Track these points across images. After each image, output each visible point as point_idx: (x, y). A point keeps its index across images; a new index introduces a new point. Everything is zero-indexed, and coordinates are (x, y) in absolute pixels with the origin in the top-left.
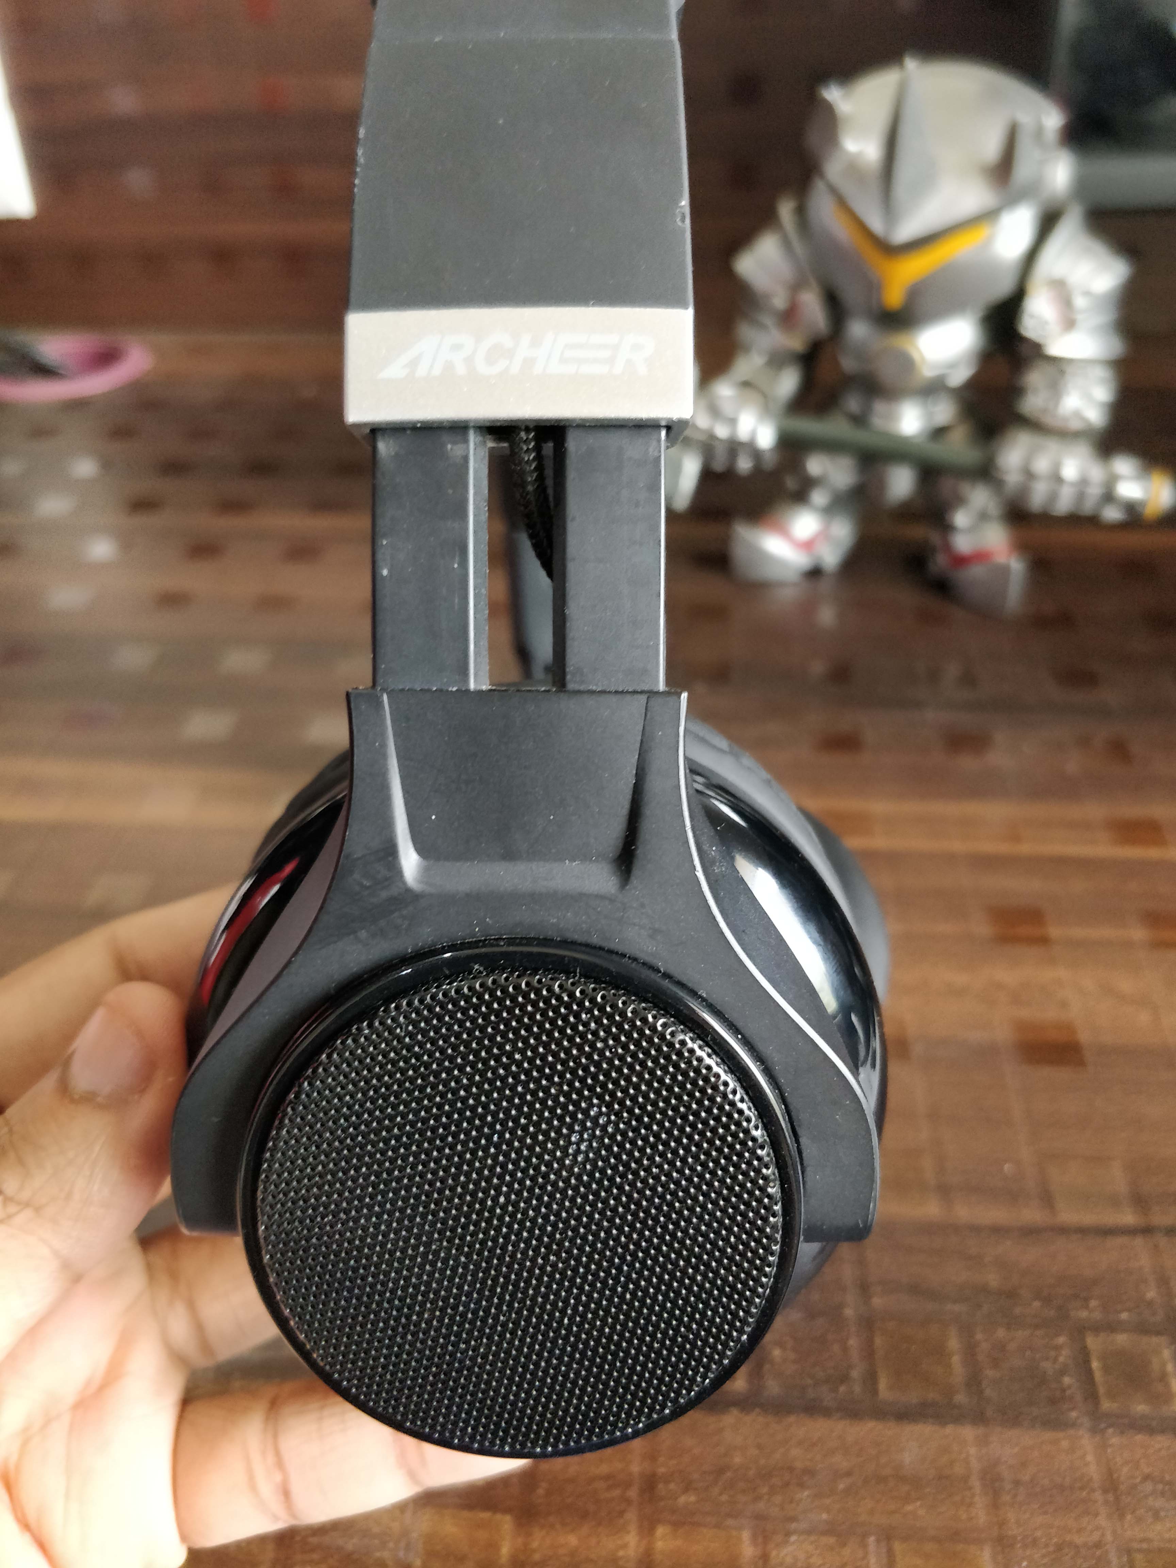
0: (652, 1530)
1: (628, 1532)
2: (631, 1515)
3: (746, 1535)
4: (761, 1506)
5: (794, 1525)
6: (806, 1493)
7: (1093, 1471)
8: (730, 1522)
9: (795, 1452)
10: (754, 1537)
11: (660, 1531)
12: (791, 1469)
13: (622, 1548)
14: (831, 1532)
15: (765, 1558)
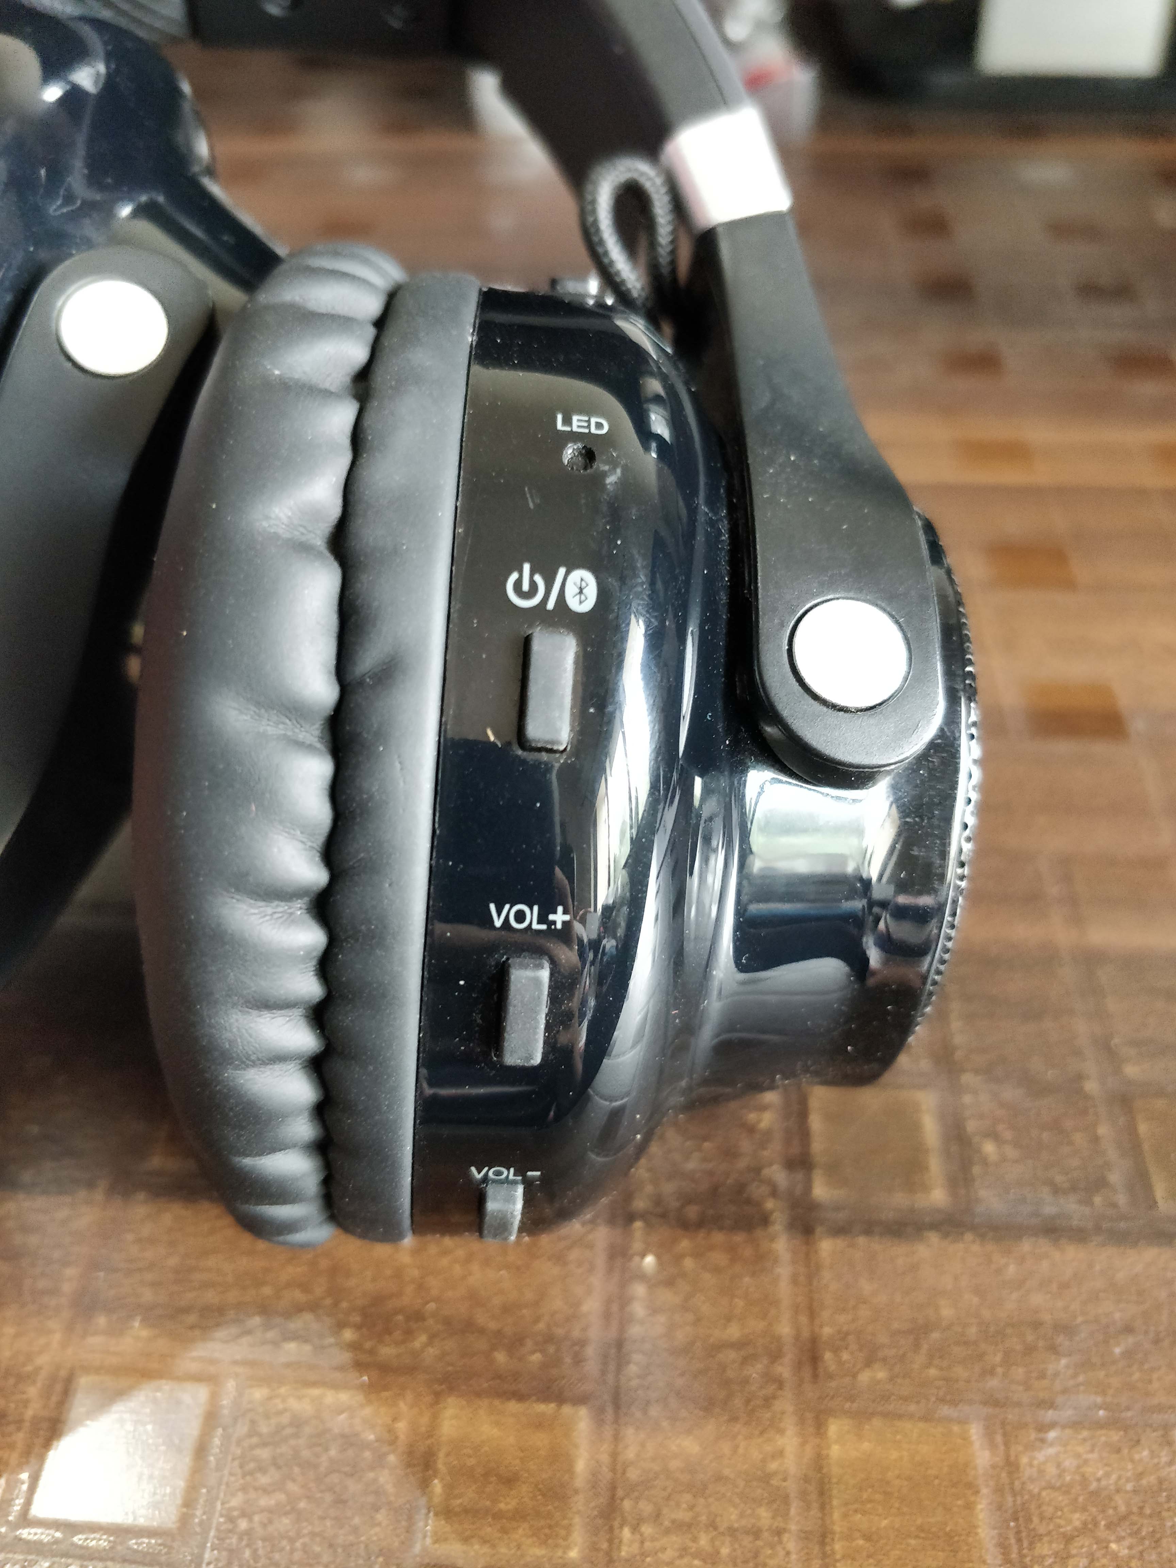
0: (820, 1427)
1: (781, 1432)
2: (785, 1404)
3: (975, 1431)
4: (993, 1383)
5: (1050, 1415)
6: (1064, 1362)
8: (946, 1410)
9: (1037, 1299)
10: (989, 1434)
11: (834, 1428)
12: (1037, 1325)
13: (773, 1457)
14: (1112, 1423)
15: (1011, 1466)
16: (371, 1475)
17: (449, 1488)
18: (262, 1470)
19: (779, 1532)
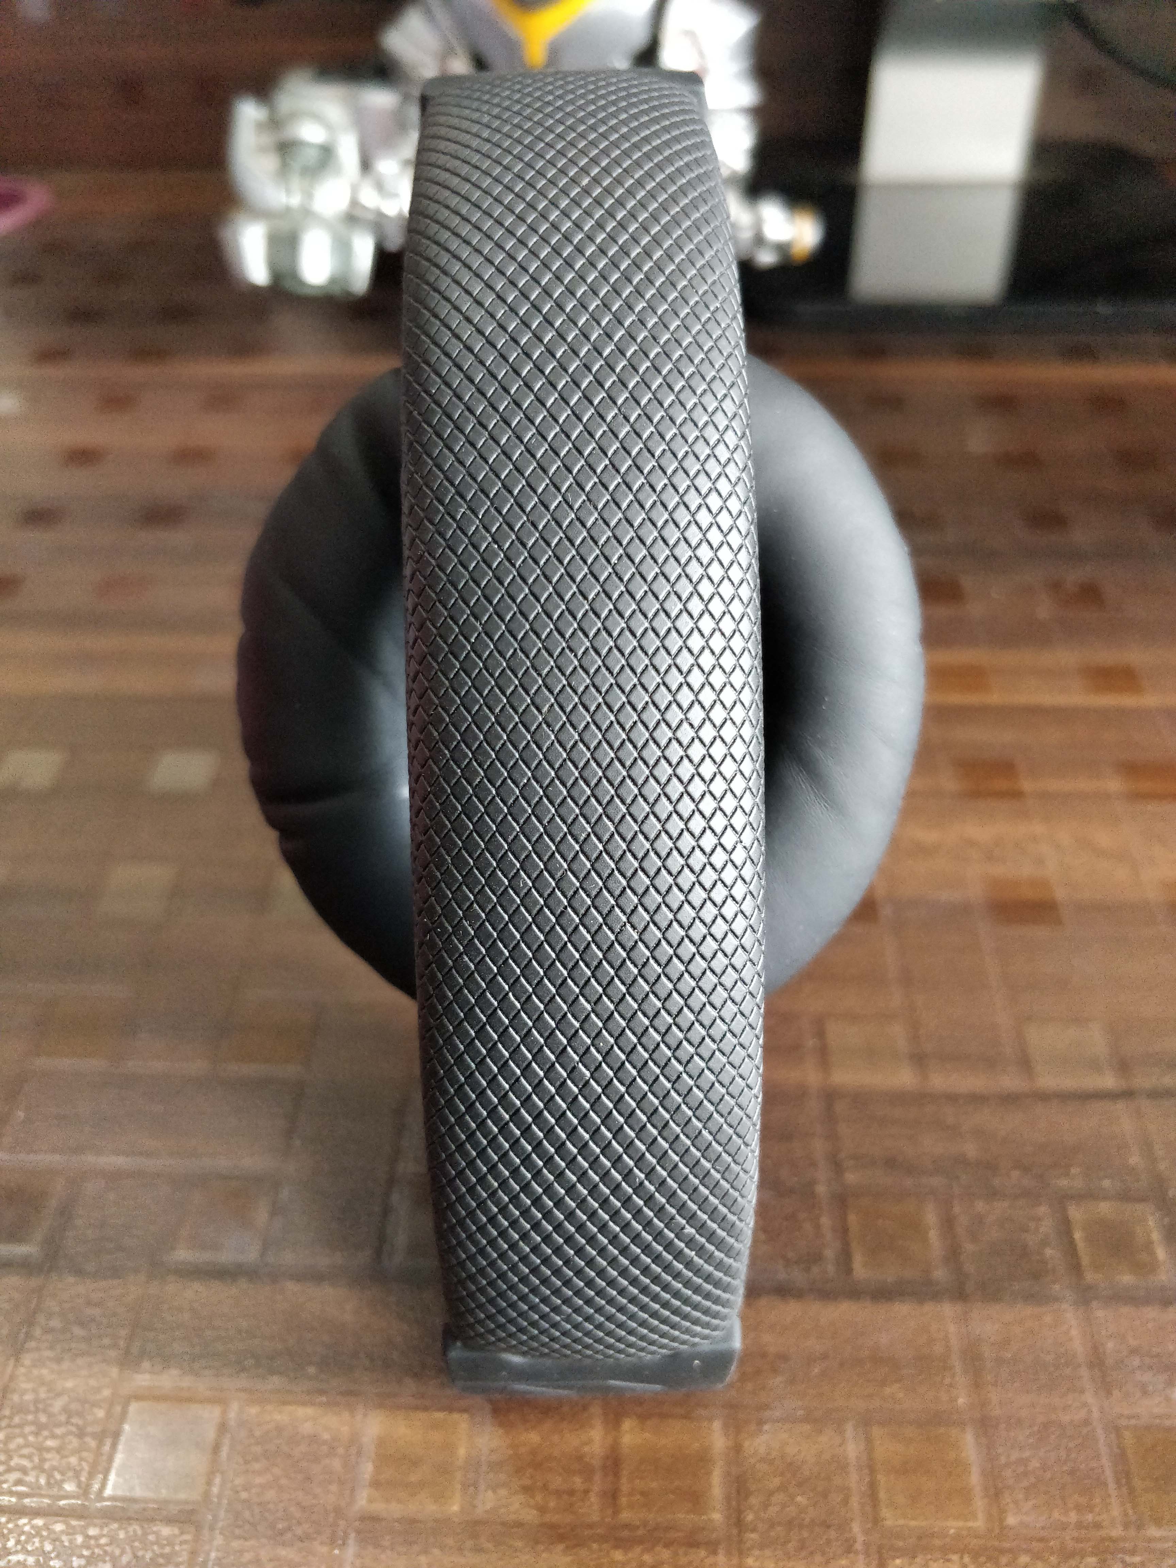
0: (617, 1423)
1: (593, 1427)
2: (596, 1409)
3: (717, 1425)
5: (767, 1414)
6: (779, 1379)
7: (1078, 1346)
8: (700, 1412)
10: (726, 1426)
11: (627, 1424)
12: (764, 1355)
13: (587, 1444)
14: (807, 1419)
15: (737, 1449)
16: (327, 1461)
17: (378, 1469)
18: (256, 1459)
19: (586, 1492)
